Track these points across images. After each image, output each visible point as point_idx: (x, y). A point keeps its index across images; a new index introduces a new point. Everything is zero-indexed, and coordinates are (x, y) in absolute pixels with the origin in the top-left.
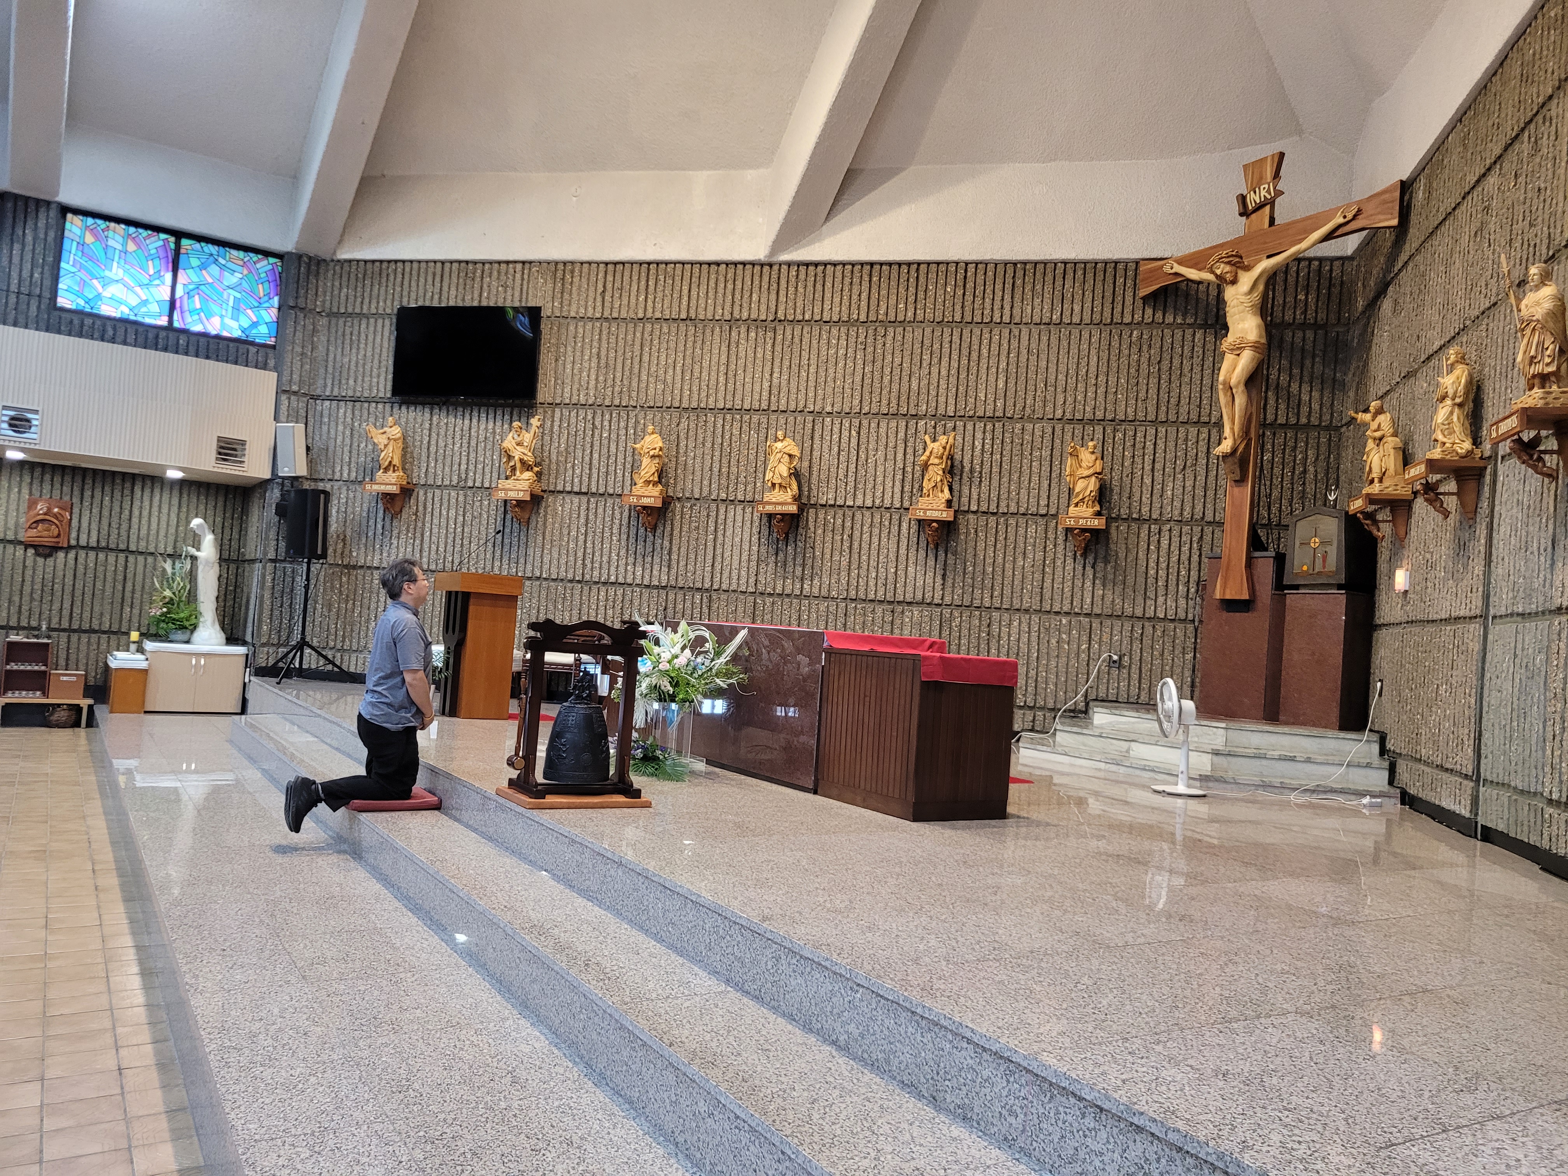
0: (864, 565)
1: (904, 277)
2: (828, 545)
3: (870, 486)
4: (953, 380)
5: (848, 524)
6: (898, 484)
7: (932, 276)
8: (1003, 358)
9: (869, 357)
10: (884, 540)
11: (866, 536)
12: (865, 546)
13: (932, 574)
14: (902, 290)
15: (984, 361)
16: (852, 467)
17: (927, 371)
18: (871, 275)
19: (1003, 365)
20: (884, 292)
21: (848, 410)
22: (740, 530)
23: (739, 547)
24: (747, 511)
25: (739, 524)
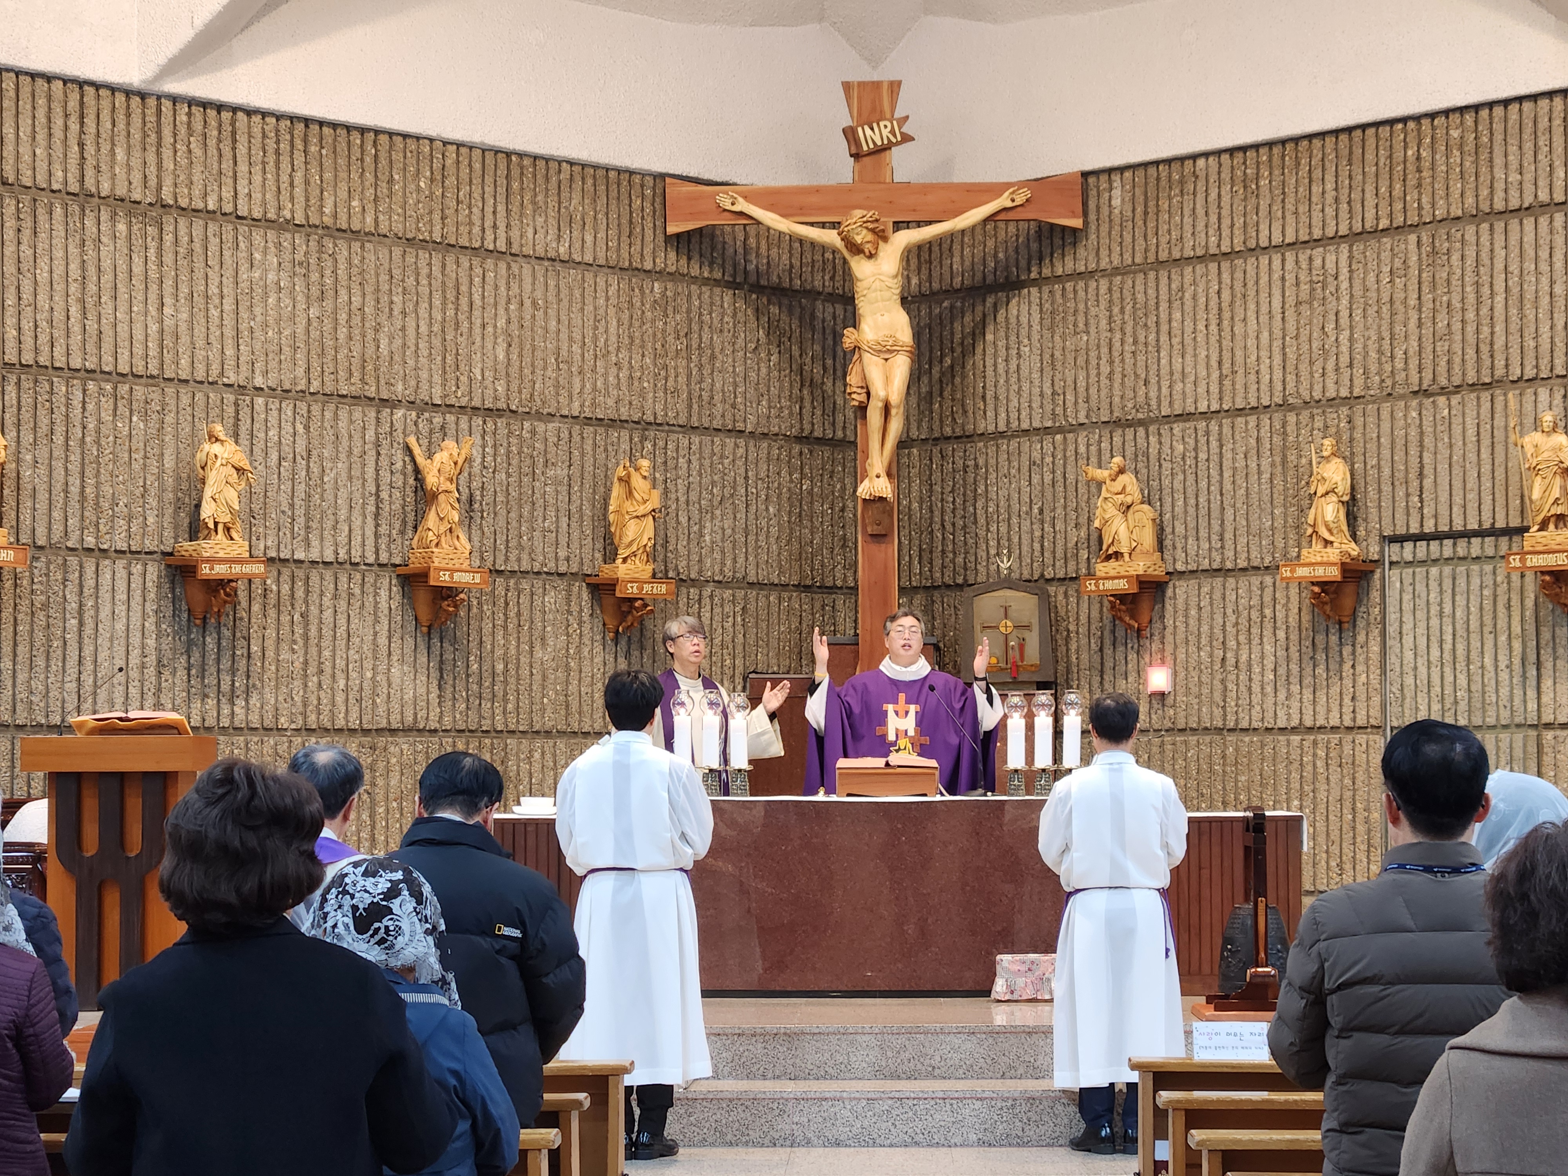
0: (327, 667)
1: (356, 152)
2: (271, 633)
3: (329, 524)
4: (437, 342)
5: (300, 593)
6: (370, 520)
7: (397, 156)
8: (501, 311)
9: (315, 291)
10: (355, 621)
11: (328, 614)
12: (327, 632)
13: (424, 679)
14: (355, 176)
15: (477, 313)
16: (301, 489)
17: (399, 324)
18: (305, 141)
19: (501, 323)
20: (328, 175)
21: (287, 386)
22: (124, 607)
23: (123, 642)
24: (134, 571)
25: (121, 596)
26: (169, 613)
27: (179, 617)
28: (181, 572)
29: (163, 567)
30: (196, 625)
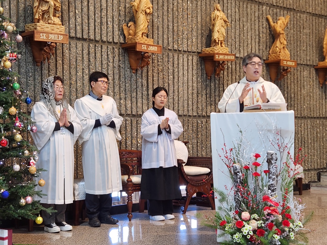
22: (187, 72)
23: (187, 85)
24: (189, 58)
25: (186, 68)
26: (200, 75)
27: (203, 76)
28: (204, 59)
29: (198, 57)
30: (209, 79)
